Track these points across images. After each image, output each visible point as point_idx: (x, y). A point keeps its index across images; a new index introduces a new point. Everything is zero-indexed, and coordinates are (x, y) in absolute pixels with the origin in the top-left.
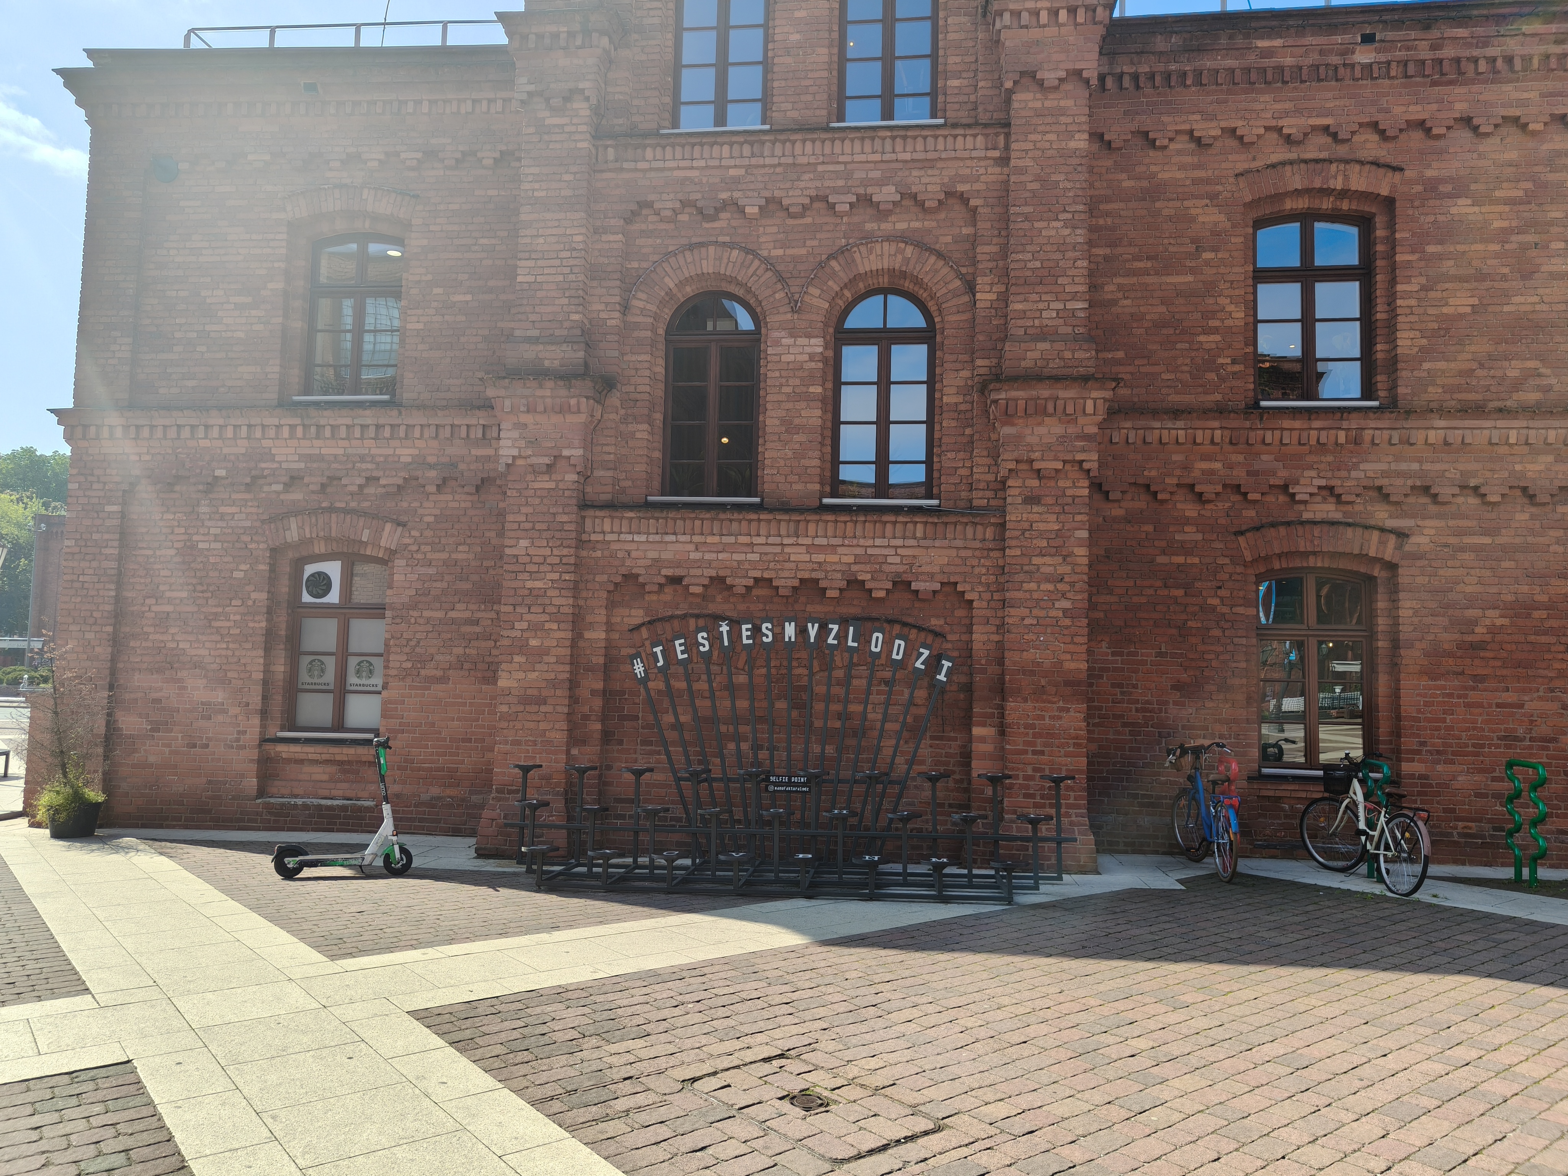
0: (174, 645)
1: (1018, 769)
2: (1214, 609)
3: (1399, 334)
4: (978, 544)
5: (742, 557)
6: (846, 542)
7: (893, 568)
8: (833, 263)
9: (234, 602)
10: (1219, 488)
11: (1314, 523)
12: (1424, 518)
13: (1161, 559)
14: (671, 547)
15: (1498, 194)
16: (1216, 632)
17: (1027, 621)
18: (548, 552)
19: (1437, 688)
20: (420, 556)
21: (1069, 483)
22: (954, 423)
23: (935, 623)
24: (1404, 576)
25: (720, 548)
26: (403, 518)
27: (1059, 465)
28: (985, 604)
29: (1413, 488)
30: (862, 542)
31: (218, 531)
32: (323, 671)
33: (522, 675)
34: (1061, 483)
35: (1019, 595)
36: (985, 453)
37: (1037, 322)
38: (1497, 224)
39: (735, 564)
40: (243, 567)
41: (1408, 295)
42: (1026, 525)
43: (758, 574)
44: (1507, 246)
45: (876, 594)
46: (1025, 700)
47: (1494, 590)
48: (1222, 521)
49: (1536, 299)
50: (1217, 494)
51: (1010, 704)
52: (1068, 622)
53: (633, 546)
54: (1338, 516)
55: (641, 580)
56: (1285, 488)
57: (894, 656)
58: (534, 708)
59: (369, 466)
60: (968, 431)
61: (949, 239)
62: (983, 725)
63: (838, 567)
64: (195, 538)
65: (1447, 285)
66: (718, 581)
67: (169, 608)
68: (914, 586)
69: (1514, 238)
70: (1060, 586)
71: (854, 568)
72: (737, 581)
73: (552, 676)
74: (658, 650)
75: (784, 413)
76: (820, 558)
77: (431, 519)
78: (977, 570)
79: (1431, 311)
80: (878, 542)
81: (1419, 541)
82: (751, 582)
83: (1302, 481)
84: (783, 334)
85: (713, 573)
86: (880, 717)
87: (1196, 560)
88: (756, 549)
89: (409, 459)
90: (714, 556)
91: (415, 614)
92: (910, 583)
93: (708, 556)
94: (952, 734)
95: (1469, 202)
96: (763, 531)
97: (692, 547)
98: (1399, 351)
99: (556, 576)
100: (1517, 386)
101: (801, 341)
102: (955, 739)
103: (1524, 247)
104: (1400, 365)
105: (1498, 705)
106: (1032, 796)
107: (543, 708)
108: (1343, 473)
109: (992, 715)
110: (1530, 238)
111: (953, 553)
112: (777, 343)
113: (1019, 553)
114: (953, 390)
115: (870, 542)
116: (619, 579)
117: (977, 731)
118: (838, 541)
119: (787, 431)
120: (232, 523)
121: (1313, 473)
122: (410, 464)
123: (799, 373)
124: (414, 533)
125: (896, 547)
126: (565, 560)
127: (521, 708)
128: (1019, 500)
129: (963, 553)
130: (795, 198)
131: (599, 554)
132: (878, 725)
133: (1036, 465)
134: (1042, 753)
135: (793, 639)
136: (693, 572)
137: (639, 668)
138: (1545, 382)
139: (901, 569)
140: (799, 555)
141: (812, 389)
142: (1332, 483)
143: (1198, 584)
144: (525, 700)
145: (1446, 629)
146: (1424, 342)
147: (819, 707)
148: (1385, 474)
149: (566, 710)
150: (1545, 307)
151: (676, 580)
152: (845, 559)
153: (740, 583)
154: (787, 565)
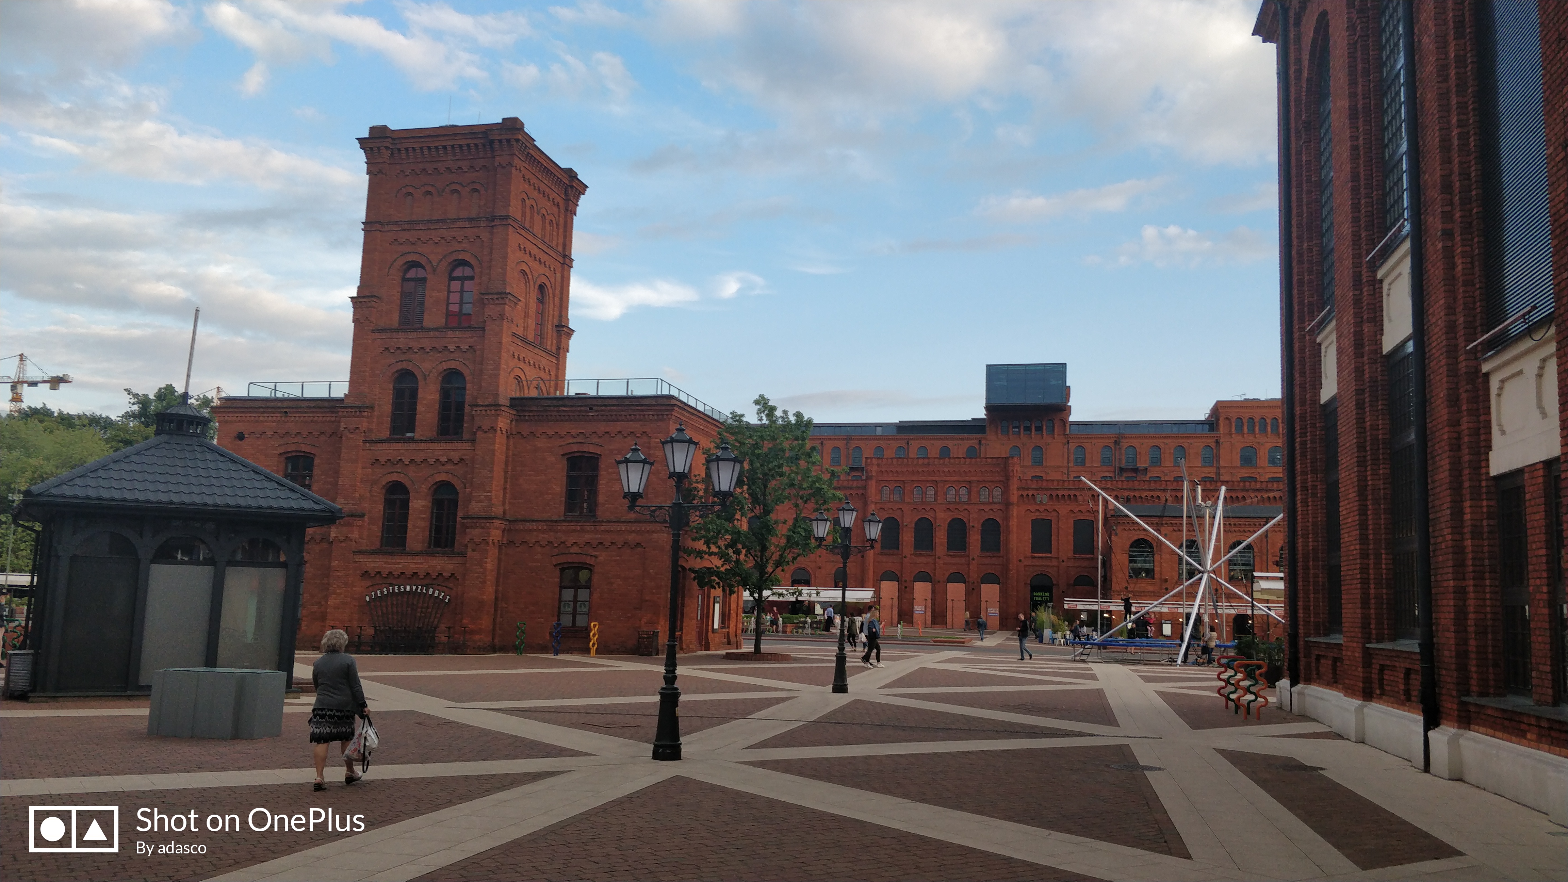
3: (599, 496)
4: (460, 563)
5: (397, 566)
7: (438, 569)
10: (546, 543)
11: (572, 554)
12: (600, 552)
13: (530, 564)
14: (379, 563)
16: (544, 586)
17: (470, 585)
18: (343, 565)
22: (459, 526)
23: (451, 585)
24: (596, 569)
25: (391, 563)
28: (462, 580)
29: (598, 543)
30: (430, 561)
33: (334, 601)
39: (395, 568)
42: (471, 557)
43: (400, 571)
45: (432, 577)
46: (468, 607)
48: (548, 553)
51: (464, 609)
52: (481, 585)
53: (367, 563)
54: (578, 551)
55: (369, 573)
56: (564, 543)
58: (337, 610)
62: (459, 615)
65: (613, 482)
66: (390, 573)
70: (479, 575)
73: (343, 601)
74: (373, 593)
76: (418, 566)
78: (460, 570)
81: (601, 558)
83: (569, 541)
84: (414, 499)
85: (389, 571)
88: (401, 564)
90: (390, 566)
93: (388, 566)
97: (385, 563)
98: (599, 501)
99: (345, 571)
101: (419, 501)
107: (340, 610)
108: (580, 538)
109: (461, 612)
111: (454, 565)
112: (412, 502)
113: (469, 565)
116: (363, 573)
119: (414, 528)
121: (572, 538)
126: (348, 567)
127: (333, 610)
130: (418, 460)
131: (358, 565)
135: (409, 590)
136: (383, 570)
137: (368, 599)
140: (413, 566)
141: (422, 516)
142: (577, 541)
143: (540, 572)
144: (335, 608)
146: (606, 499)
148: (591, 539)
151: (378, 573)
153: (396, 573)
154: (409, 568)
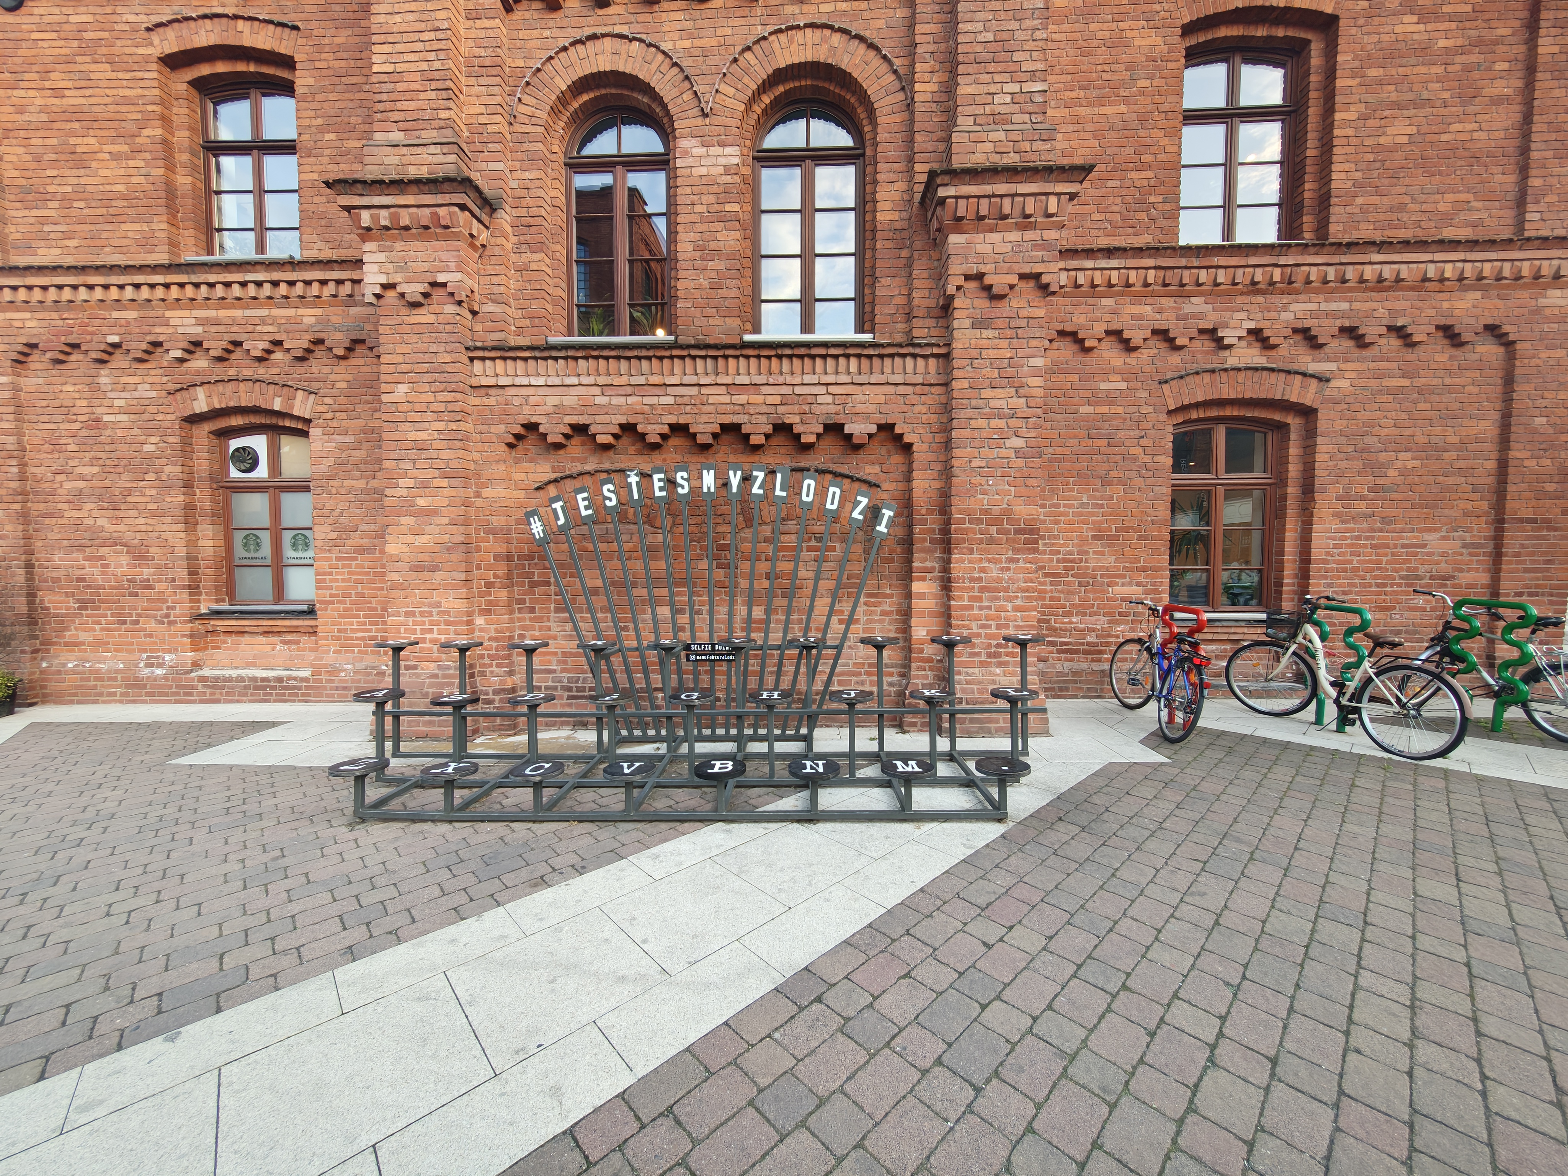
0: (90, 522)
1: (963, 626)
2: (1135, 460)
3: (1334, 167)
4: (919, 379)
5: (654, 400)
6: (772, 381)
7: (824, 409)
8: (748, 55)
9: (147, 477)
10: (1148, 333)
11: (1239, 369)
12: (1346, 361)
13: (1086, 410)
15: (1446, 9)
16: (1138, 481)
17: (975, 463)
18: (430, 397)
19: (1347, 530)
20: (335, 423)
21: (1023, 303)
22: (889, 244)
23: (870, 472)
24: (1323, 421)
25: (629, 390)
26: (315, 386)
27: (1014, 279)
28: (925, 447)
29: (1342, 330)
30: (789, 379)
31: (122, 403)
32: (258, 545)
33: (410, 539)
34: (1014, 303)
35: (967, 433)
36: (925, 274)
37: (988, 109)
38: (1442, 43)
40: (154, 440)
41: (1346, 122)
42: (974, 353)
43: (673, 420)
44: (1450, 68)
45: (804, 439)
46: (971, 551)
47: (1408, 432)
48: (1147, 369)
49: (1475, 126)
50: (1145, 340)
51: (955, 556)
52: (1020, 462)
53: (530, 391)
54: (1260, 360)
55: (542, 429)
56: (1214, 331)
57: (829, 506)
58: (426, 575)
59: (270, 328)
60: (905, 253)
61: (881, 23)
62: (923, 579)
63: (763, 409)
64: (99, 410)
65: (1387, 113)
66: (629, 428)
67: (81, 484)
68: (847, 430)
69: (1459, 59)
70: (1013, 422)
71: (781, 409)
72: (650, 428)
73: (446, 538)
74: (560, 508)
75: (698, 236)
76: (743, 399)
77: (344, 385)
78: (917, 409)
79: (1369, 141)
80: (809, 379)
81: (1340, 384)
82: (666, 430)
83: (1232, 323)
84: (694, 142)
85: (623, 420)
86: (811, 575)
87: (1120, 409)
88: (670, 390)
89: (312, 320)
90: (621, 400)
91: (335, 483)
92: (842, 426)
93: (616, 400)
94: (888, 591)
95: (1415, 18)
96: (677, 370)
97: (596, 391)
98: (1333, 185)
99: (441, 426)
100: (1448, 219)
101: (714, 150)
102: (891, 596)
103: (1467, 69)
104: (1333, 200)
105: (1404, 546)
106: (978, 655)
107: (438, 575)
108: (1273, 314)
109: (931, 570)
110: (1473, 58)
111: (892, 389)
112: (686, 154)
113: (966, 385)
114: (888, 206)
115: (798, 380)
116: (518, 430)
117: (916, 587)
118: (762, 379)
119: (702, 259)
120: (136, 394)
121: (1243, 315)
122: (312, 325)
123: (715, 189)
124: (328, 400)
125: (827, 385)
126: (451, 407)
127: (414, 575)
128: (968, 323)
129: (901, 389)
131: (492, 401)
132: (811, 583)
133: (988, 280)
134: (989, 608)
135: (713, 490)
136: (599, 419)
137: (536, 527)
138: (1476, 216)
139: (833, 409)
140: (718, 396)
141: (728, 207)
142: (1260, 325)
143: (1121, 434)
144: (417, 568)
145: (1359, 473)
146: (1359, 175)
147: (745, 566)
148: (1313, 315)
149: (463, 576)
150: (1483, 135)
151: (580, 429)
152: (770, 400)
153: (653, 430)
154: (705, 408)
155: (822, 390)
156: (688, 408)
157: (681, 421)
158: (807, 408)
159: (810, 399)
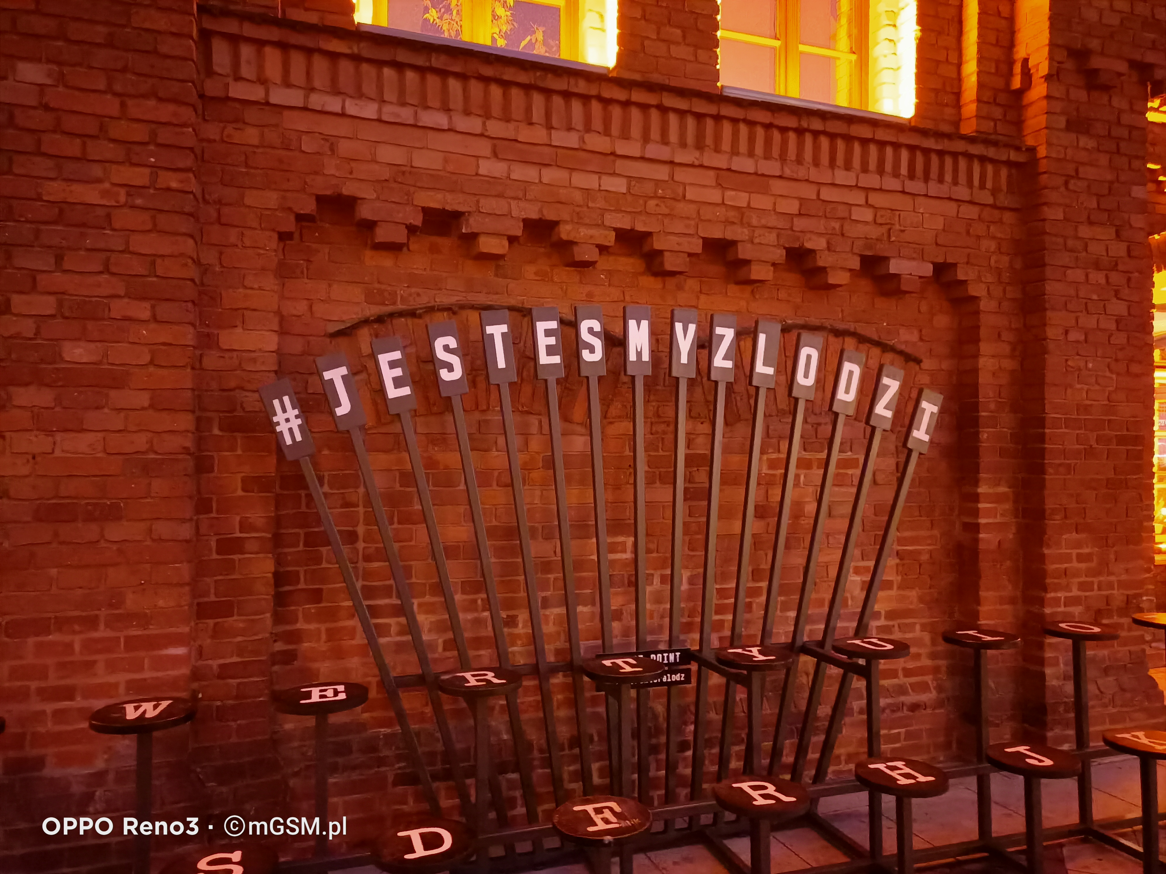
4: (986, 198)
6: (788, 172)
7: (859, 231)
14: (435, 140)
18: (109, 105)
23: (906, 337)
28: (995, 305)
30: (814, 174)
33: (37, 442)
35: (1062, 288)
39: (578, 196)
43: (624, 223)
51: (1051, 478)
58: (85, 532)
63: (773, 221)
66: (541, 229)
68: (892, 267)
71: (800, 224)
72: (583, 233)
78: (984, 245)
80: (841, 177)
82: (610, 238)
85: (531, 211)
88: (620, 165)
92: (886, 261)
97: (484, 147)
99: (138, 176)
107: (114, 531)
115: (825, 177)
118: (772, 167)
125: (867, 190)
126: (165, 136)
129: (966, 211)
139: (874, 232)
140: (702, 188)
149: (182, 531)
151: (444, 221)
152: (783, 205)
154: (681, 208)
155: (858, 198)
156: (652, 203)
157: (640, 227)
158: (837, 225)
159: (842, 212)
